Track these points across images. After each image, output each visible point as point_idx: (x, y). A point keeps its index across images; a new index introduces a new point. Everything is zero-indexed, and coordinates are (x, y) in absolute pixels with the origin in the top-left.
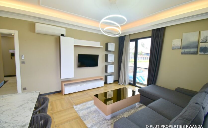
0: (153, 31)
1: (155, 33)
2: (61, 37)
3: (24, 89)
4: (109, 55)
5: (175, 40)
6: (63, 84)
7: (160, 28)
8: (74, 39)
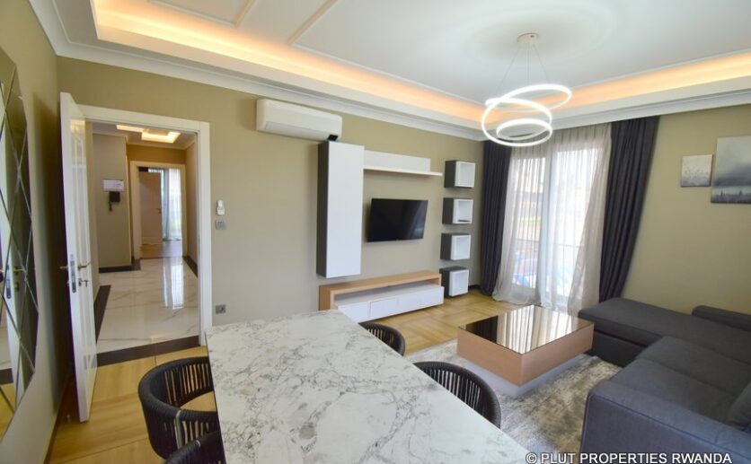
0: (616, 127)
1: (622, 134)
2: (331, 143)
3: (220, 310)
4: (456, 202)
5: (690, 158)
6: (333, 293)
7: (640, 119)
8: (366, 149)
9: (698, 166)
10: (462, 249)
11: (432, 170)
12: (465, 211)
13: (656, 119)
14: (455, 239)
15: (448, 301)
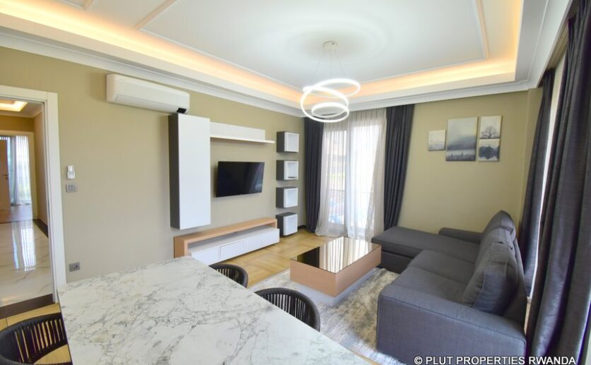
0: (389, 110)
1: (393, 116)
2: (180, 115)
4: (286, 163)
5: (434, 132)
7: (403, 106)
8: (211, 121)
9: (438, 137)
10: (292, 198)
11: (266, 139)
12: (293, 170)
13: (412, 106)
14: (286, 191)
15: (283, 239)
